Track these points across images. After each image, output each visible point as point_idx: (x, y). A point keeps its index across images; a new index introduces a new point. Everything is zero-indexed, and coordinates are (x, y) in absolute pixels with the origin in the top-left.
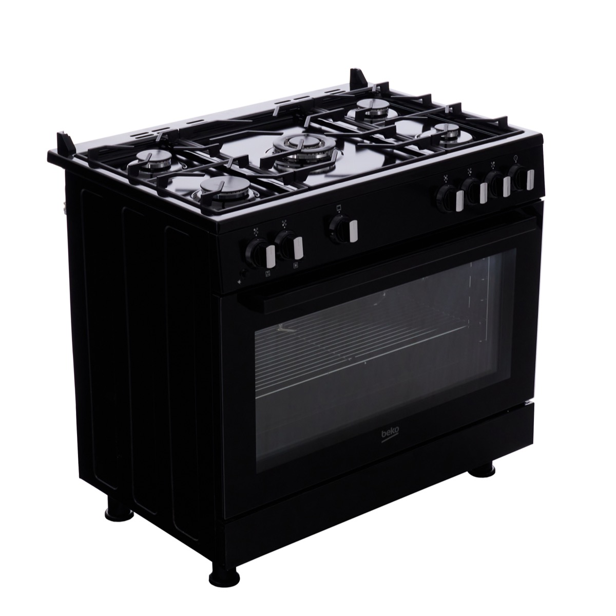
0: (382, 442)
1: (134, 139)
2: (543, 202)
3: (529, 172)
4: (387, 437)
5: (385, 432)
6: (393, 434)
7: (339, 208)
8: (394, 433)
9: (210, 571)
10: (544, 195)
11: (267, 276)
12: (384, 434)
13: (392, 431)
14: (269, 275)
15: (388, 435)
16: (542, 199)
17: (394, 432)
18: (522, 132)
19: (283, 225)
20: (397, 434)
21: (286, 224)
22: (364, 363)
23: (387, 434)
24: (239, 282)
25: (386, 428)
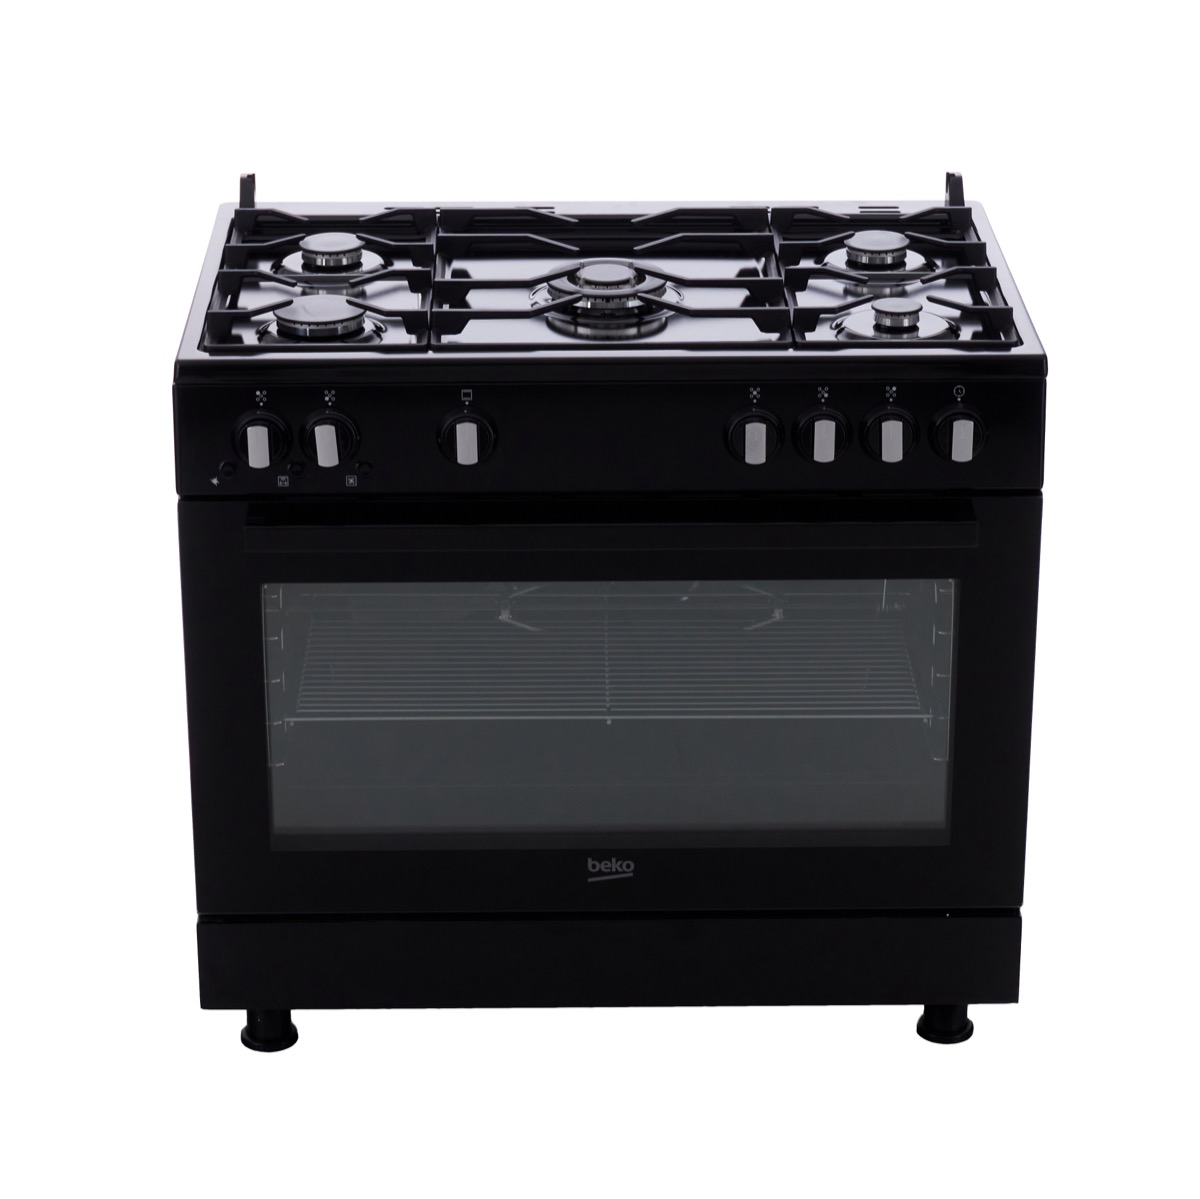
0: (590, 880)
4: (600, 873)
5: (597, 863)
6: (617, 872)
7: (467, 394)
8: (620, 870)
11: (280, 484)
12: (594, 866)
13: (615, 865)
14: (287, 484)
15: (603, 869)
17: (623, 869)
19: (327, 399)
20: (628, 875)
21: (334, 399)
23: (602, 866)
24: (214, 482)
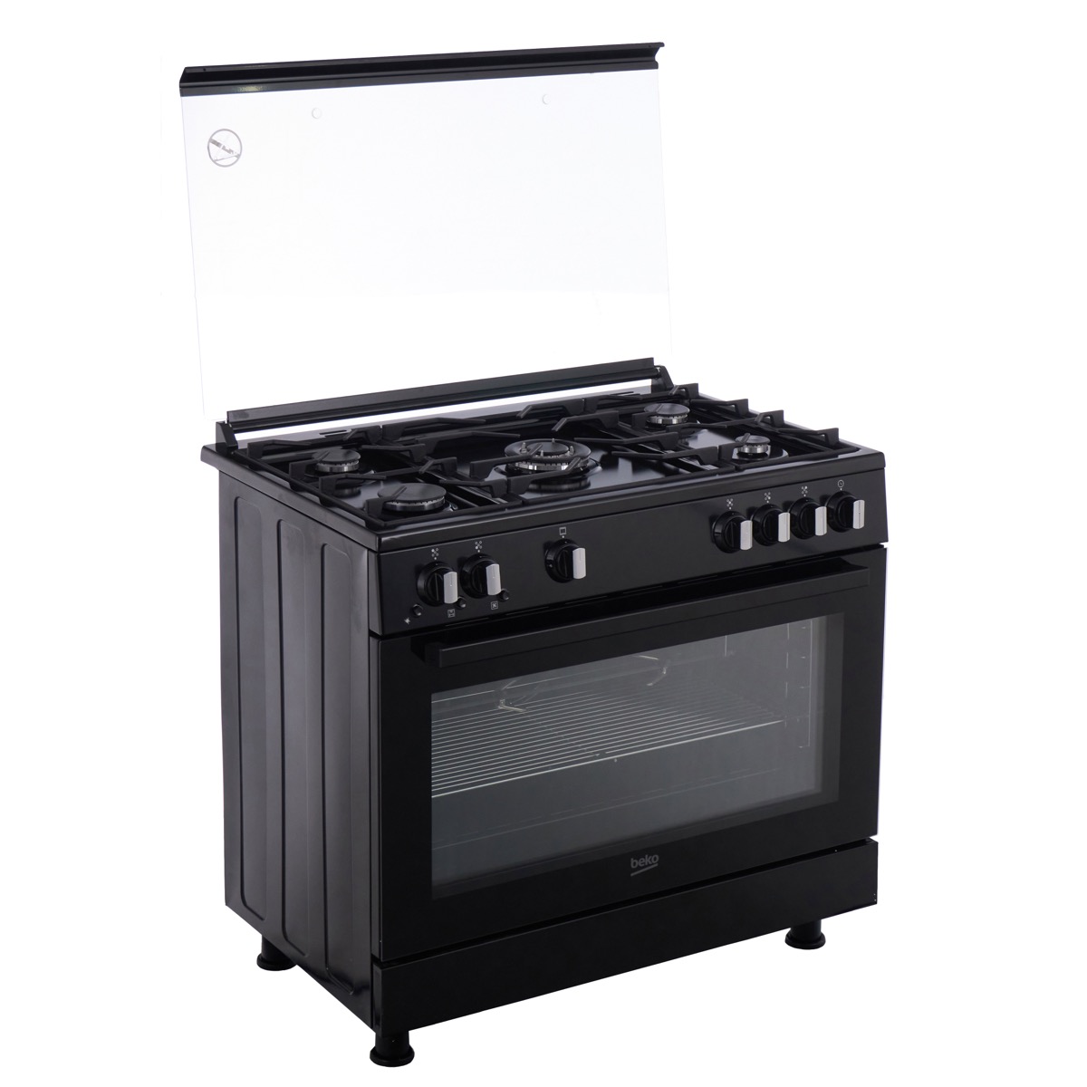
0: (632, 875)
1: (323, 436)
2: (886, 549)
3: (856, 504)
4: (639, 868)
5: (636, 861)
6: (649, 865)
7: (563, 531)
9: (373, 1044)
10: (887, 541)
11: (449, 616)
12: (635, 864)
13: (647, 860)
14: (454, 615)
15: (641, 865)
16: (885, 545)
17: (650, 862)
18: (858, 449)
19: (477, 548)
20: (656, 865)
21: (481, 547)
22: (613, 760)
23: (639, 863)
24: (407, 621)
25: (639, 855)
